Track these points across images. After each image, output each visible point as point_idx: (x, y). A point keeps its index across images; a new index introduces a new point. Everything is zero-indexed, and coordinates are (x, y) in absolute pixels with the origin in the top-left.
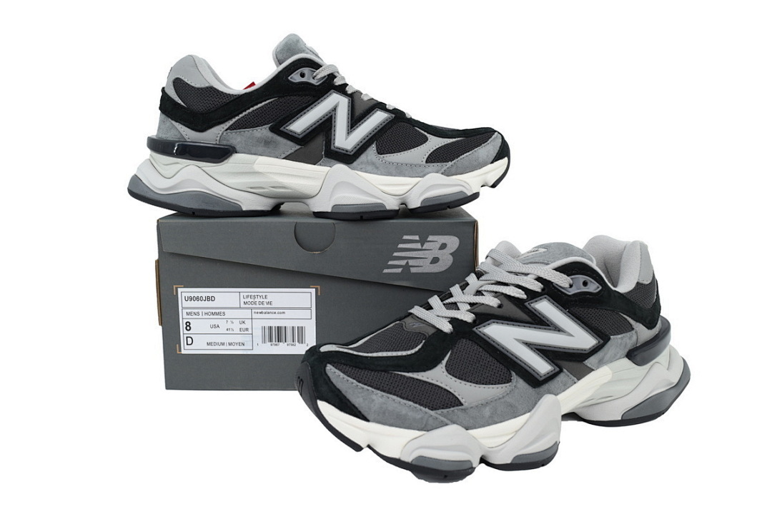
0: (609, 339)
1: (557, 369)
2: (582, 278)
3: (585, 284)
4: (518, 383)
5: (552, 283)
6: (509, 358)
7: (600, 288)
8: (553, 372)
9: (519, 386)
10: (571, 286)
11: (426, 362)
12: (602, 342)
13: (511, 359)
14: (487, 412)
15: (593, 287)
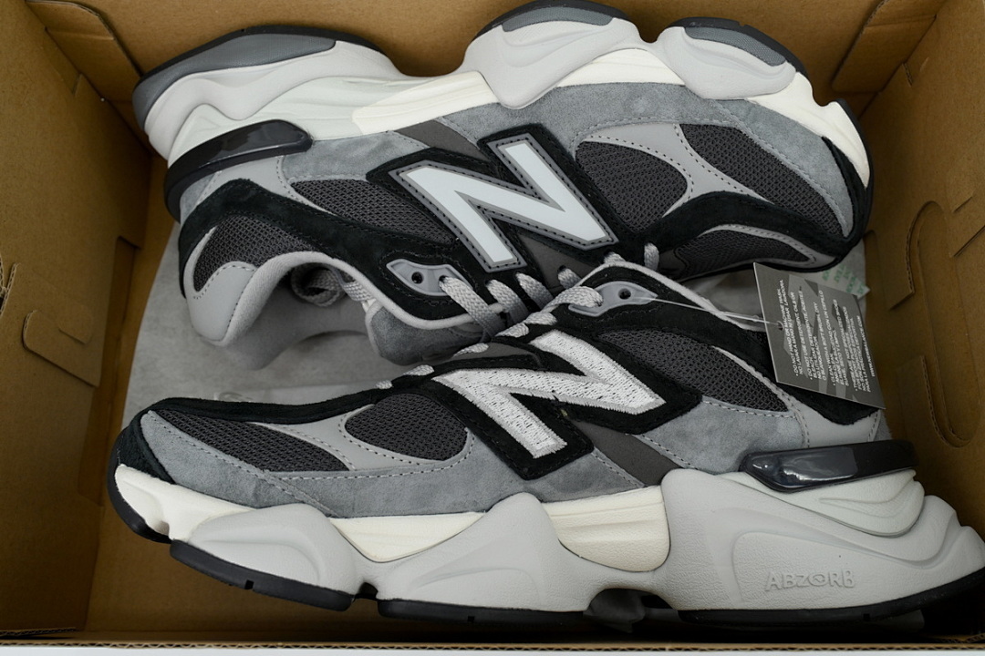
0: (369, 175)
1: (491, 145)
2: (423, 288)
3: (417, 278)
4: (569, 138)
5: (474, 290)
6: (574, 183)
7: (388, 266)
8: (500, 142)
9: (571, 133)
10: (442, 279)
11: (713, 205)
12: (392, 174)
13: (571, 180)
14: (641, 106)
15: (402, 269)
